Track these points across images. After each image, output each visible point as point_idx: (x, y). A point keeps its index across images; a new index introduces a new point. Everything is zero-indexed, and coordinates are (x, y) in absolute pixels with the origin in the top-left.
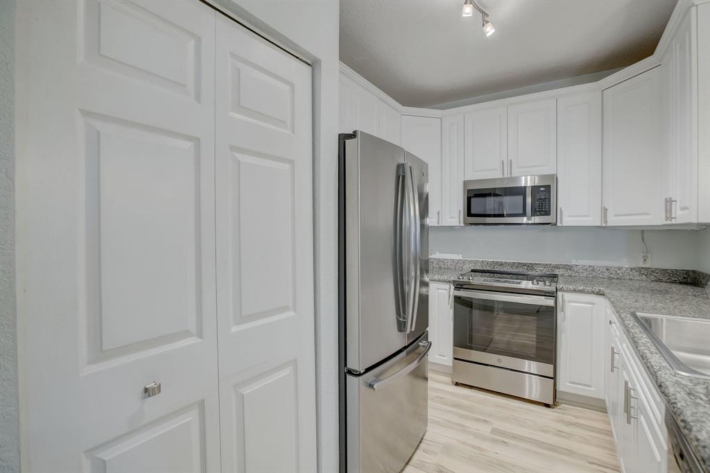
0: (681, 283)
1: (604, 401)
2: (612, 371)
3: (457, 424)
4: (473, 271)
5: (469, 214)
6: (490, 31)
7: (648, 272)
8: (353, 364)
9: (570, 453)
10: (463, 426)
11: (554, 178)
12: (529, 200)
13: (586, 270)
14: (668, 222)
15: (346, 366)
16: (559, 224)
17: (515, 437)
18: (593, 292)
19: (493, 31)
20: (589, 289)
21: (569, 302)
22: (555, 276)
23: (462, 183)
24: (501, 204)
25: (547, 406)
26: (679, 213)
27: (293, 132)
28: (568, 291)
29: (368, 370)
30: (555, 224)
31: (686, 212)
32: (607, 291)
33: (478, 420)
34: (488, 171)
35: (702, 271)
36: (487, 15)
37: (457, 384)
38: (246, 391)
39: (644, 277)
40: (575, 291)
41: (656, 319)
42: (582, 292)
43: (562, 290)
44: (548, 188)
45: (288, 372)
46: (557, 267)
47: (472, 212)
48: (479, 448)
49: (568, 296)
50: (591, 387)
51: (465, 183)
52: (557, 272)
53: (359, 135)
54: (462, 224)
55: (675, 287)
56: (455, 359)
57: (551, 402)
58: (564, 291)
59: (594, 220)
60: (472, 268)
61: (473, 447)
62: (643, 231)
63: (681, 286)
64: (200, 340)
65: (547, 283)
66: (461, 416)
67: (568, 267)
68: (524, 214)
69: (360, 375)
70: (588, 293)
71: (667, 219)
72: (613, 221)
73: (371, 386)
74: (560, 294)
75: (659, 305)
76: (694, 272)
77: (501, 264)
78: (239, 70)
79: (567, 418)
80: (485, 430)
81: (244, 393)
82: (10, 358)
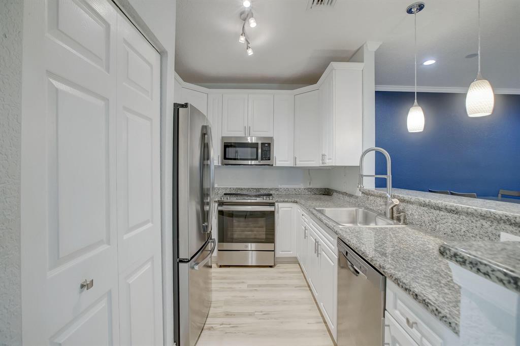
0: (324, 194)
1: (296, 258)
2: (305, 238)
3: (228, 288)
4: (225, 194)
5: (225, 158)
6: (250, 52)
7: (310, 190)
8: (182, 256)
9: (286, 285)
10: (231, 288)
11: (271, 138)
12: (260, 151)
13: (285, 190)
14: (323, 165)
15: (178, 257)
16: (274, 165)
17: (260, 286)
18: (291, 202)
19: (252, 53)
20: (290, 200)
21: (281, 208)
22: (271, 195)
23: (221, 138)
24: (236, 152)
25: (271, 267)
26: (327, 161)
27: (152, 100)
28: (281, 202)
29: (192, 258)
30: (272, 165)
31: (330, 161)
32: (298, 200)
33: (239, 283)
34: (235, 132)
35: (332, 188)
36: (249, 43)
37: (221, 266)
38: (131, 281)
39: (309, 193)
40: (283, 202)
41: (323, 210)
42: (287, 202)
43: (277, 202)
44: (269, 144)
45: (149, 266)
46: (271, 189)
47: (227, 157)
48: (243, 297)
49: (281, 205)
50: (290, 251)
51: (223, 138)
52: (271, 192)
53: (189, 106)
54: (220, 164)
55: (323, 197)
56: (219, 250)
57: (272, 264)
58: (278, 202)
59: (289, 163)
60: (224, 192)
61: (241, 297)
62: (309, 169)
63: (324, 196)
64: (109, 246)
65: (265, 198)
66: (228, 283)
67: (277, 190)
68: (257, 159)
69: (189, 261)
70: (289, 202)
71: (323, 163)
72: (299, 164)
73: (193, 268)
74: (276, 204)
75: (321, 204)
76: (328, 189)
77: (242, 189)
78: (128, 53)
79: (281, 270)
80: (244, 287)
81: (130, 283)
82: (17, 267)
